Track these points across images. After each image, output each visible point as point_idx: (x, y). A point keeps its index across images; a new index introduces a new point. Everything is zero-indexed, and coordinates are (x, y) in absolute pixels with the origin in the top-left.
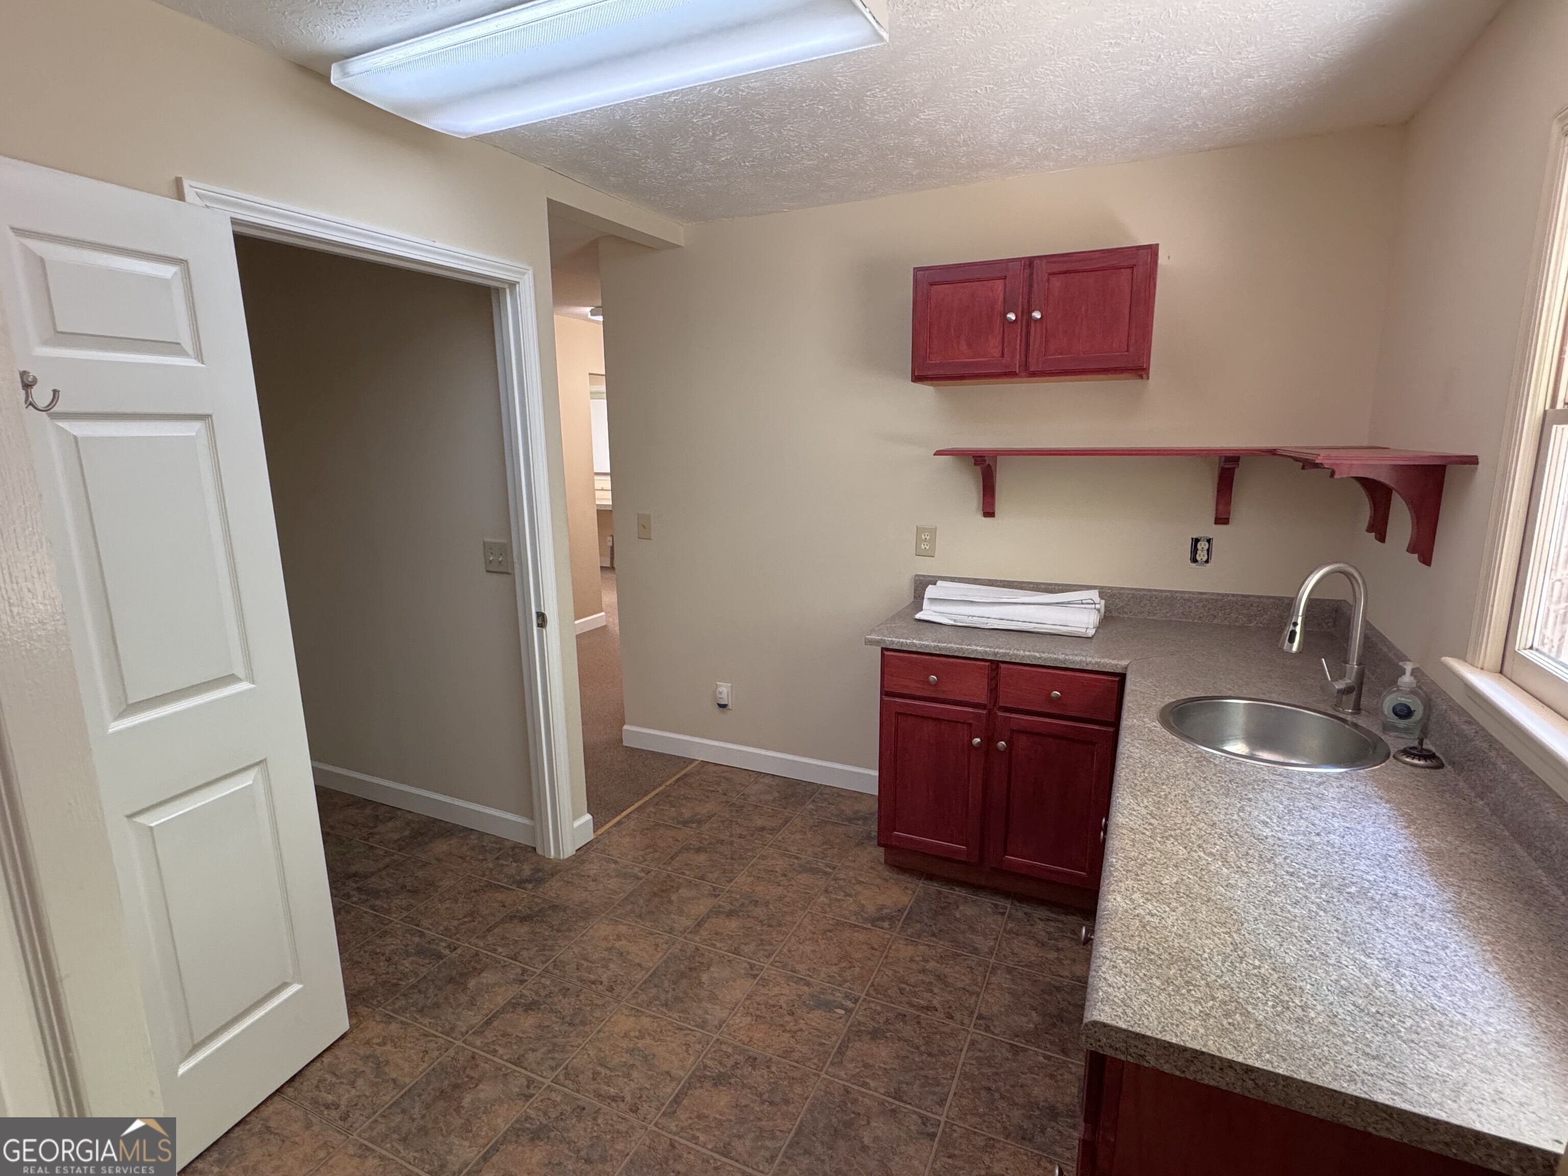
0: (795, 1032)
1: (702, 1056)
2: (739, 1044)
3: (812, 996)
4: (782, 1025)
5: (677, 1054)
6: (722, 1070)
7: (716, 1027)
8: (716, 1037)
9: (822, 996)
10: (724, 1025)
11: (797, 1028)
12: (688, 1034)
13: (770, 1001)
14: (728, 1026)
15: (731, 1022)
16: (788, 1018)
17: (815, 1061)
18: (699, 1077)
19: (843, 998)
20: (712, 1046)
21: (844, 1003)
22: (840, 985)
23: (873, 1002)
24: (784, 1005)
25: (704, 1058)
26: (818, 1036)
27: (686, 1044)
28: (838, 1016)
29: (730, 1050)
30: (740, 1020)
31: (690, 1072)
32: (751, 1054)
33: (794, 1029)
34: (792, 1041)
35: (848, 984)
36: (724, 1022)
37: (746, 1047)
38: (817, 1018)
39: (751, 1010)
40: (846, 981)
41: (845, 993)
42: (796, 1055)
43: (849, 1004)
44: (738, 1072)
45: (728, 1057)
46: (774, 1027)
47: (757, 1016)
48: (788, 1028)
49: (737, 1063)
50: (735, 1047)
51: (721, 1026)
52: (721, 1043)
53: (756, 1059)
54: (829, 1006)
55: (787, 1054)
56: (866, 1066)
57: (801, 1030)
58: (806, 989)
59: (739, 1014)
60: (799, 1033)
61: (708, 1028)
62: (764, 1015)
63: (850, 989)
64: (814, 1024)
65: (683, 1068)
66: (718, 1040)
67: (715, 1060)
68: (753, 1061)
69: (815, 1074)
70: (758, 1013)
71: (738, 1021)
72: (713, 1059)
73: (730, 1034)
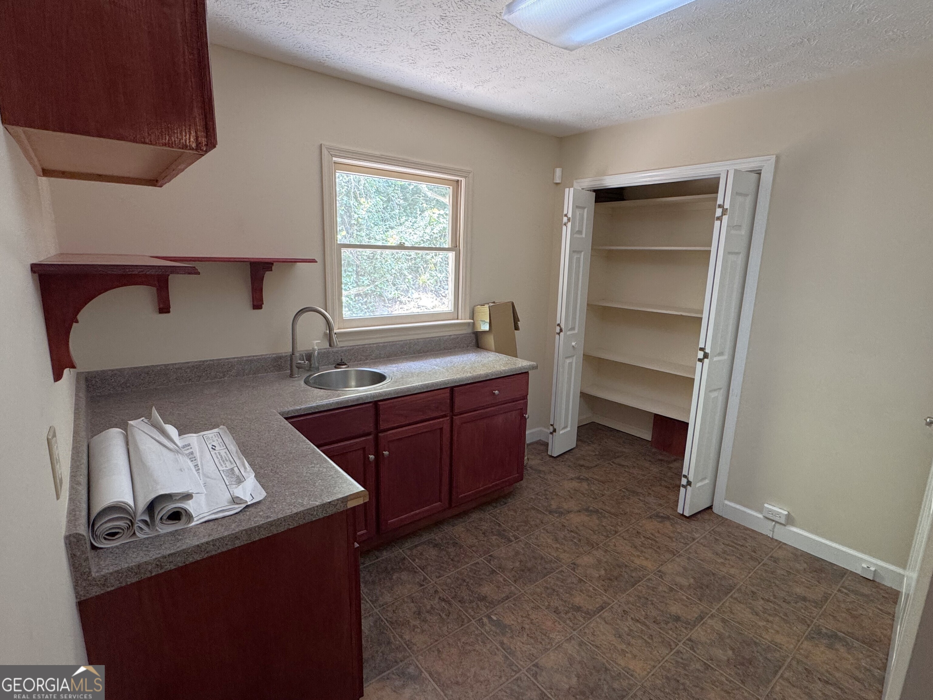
0: (526, 617)
1: (585, 625)
2: (561, 623)
3: (504, 634)
4: (532, 623)
5: (600, 631)
6: (575, 613)
7: (573, 638)
8: (575, 633)
9: (498, 631)
10: (568, 638)
11: (524, 618)
12: (592, 641)
13: (533, 641)
14: (566, 637)
15: (563, 638)
16: (527, 626)
17: (523, 599)
18: (589, 615)
19: (486, 625)
20: (578, 628)
21: (487, 622)
22: (482, 634)
23: (470, 615)
24: (525, 636)
25: (584, 623)
26: (515, 610)
27: (594, 635)
28: (497, 616)
29: (568, 622)
30: (557, 637)
31: (593, 618)
32: (556, 615)
33: (526, 619)
34: (530, 613)
35: (476, 632)
36: (567, 639)
37: (558, 620)
38: (509, 620)
39: (547, 641)
40: (477, 635)
41: (482, 628)
42: (532, 605)
43: (485, 620)
44: (566, 609)
45: (570, 618)
46: (537, 624)
47: (545, 635)
48: (529, 621)
49: (566, 614)
50: (565, 622)
51: (570, 638)
52: (572, 627)
53: (554, 612)
54: (498, 624)
55: (537, 608)
56: (498, 587)
57: (522, 617)
58: (505, 641)
59: (556, 641)
60: (524, 615)
61: (579, 640)
62: (540, 634)
63: (477, 628)
64: (513, 617)
65: (597, 622)
66: (574, 630)
67: (578, 620)
68: (556, 611)
69: (527, 593)
70: (544, 637)
71: (559, 637)
72: (580, 621)
73: (566, 630)
